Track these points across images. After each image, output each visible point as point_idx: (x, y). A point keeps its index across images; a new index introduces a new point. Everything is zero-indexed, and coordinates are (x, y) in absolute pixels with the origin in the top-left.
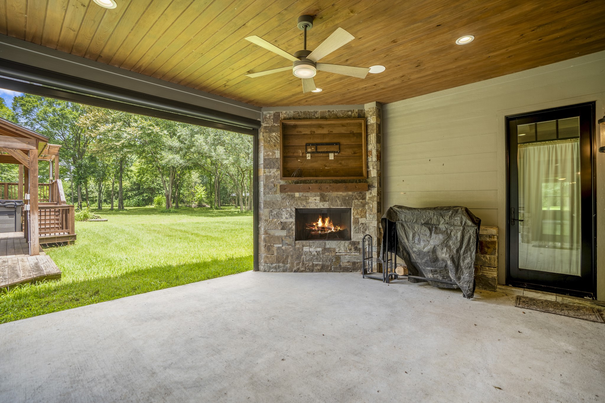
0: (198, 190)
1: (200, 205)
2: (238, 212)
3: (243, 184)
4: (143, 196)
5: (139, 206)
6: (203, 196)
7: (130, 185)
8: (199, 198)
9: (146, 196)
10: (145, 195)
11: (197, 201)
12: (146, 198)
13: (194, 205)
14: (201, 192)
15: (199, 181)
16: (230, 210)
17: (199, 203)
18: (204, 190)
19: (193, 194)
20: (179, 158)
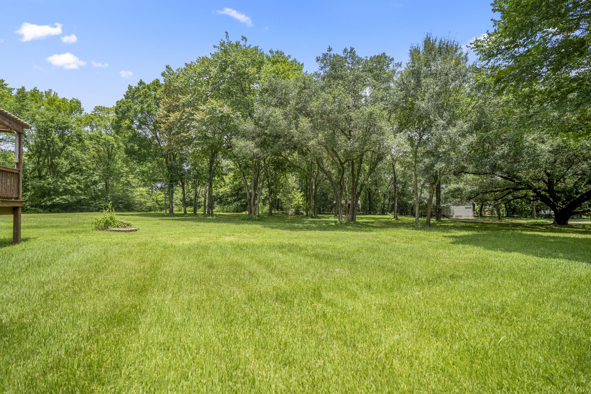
0: (295, 196)
1: (297, 213)
2: (336, 222)
3: (343, 184)
4: (241, 202)
5: (237, 212)
6: (300, 203)
7: (230, 190)
8: (296, 205)
9: (244, 202)
10: (243, 200)
11: (293, 208)
12: (244, 203)
13: (290, 212)
14: (298, 198)
15: (298, 186)
16: (328, 219)
17: (296, 210)
18: (301, 196)
19: (290, 200)
20: (253, 145)
